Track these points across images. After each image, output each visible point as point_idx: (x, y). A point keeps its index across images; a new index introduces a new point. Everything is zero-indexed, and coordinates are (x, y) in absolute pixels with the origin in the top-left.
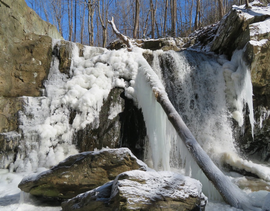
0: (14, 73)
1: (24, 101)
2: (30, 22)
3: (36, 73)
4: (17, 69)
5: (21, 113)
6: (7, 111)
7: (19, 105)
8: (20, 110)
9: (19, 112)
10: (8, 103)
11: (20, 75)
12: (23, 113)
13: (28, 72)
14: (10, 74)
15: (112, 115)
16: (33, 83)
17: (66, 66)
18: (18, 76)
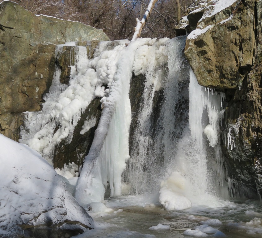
0: (21, 90)
1: (24, 117)
2: (38, 33)
3: (37, 87)
4: (23, 86)
5: (22, 128)
6: (13, 126)
7: (21, 121)
8: (21, 125)
9: (21, 127)
10: (14, 118)
11: (25, 91)
12: (23, 128)
13: (31, 88)
14: (18, 91)
15: (84, 129)
16: (36, 98)
17: (66, 75)
18: (24, 92)
